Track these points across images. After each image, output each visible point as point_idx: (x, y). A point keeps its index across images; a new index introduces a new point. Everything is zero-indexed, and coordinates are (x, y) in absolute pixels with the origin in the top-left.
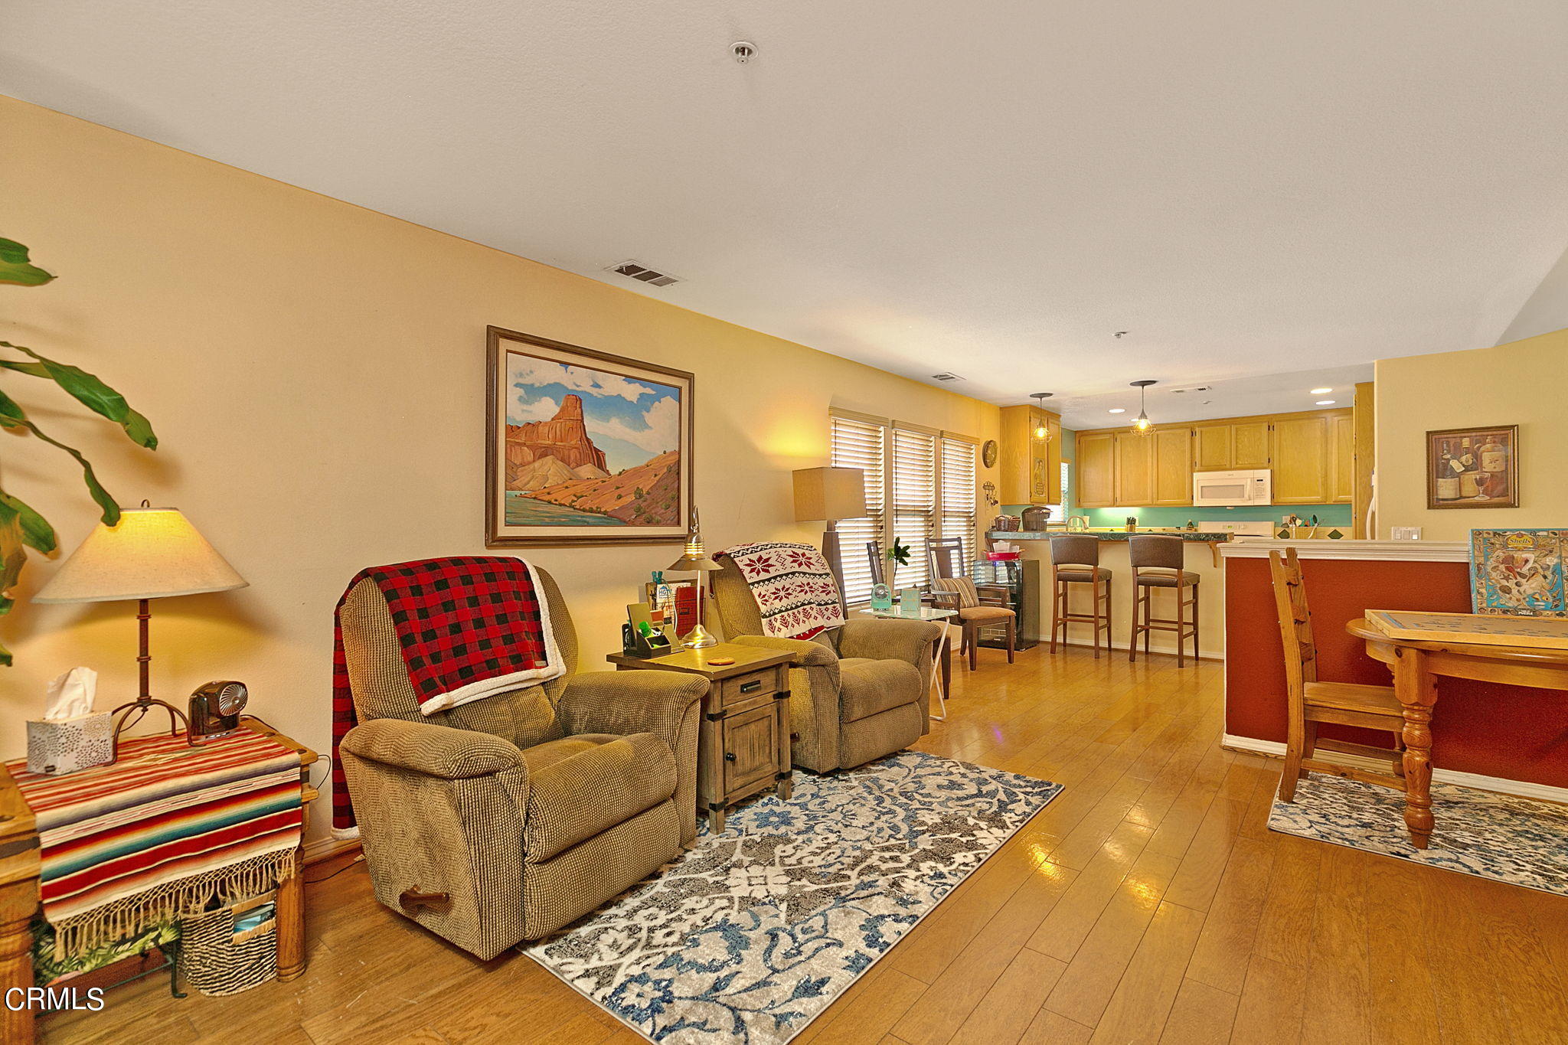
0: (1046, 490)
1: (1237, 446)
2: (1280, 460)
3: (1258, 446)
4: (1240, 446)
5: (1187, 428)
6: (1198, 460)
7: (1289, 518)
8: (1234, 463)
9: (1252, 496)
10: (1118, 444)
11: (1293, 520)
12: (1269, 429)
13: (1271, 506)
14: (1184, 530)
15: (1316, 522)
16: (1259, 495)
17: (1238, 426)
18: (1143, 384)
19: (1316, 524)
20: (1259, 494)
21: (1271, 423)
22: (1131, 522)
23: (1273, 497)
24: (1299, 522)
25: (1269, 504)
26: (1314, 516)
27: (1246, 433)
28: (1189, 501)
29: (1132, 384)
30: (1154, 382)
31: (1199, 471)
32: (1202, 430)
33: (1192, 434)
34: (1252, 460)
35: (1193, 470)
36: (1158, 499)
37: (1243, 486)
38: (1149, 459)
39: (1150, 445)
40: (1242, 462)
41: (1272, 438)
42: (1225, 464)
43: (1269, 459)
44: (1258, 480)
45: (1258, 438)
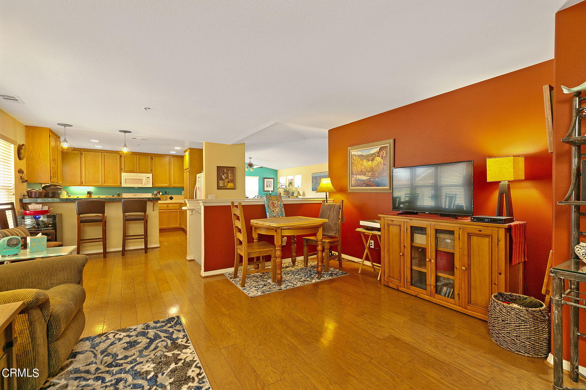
0: (57, 176)
2: (155, 171)
3: (147, 165)
4: (140, 164)
6: (123, 168)
8: (138, 170)
9: (145, 184)
10: (83, 156)
11: (159, 193)
12: (151, 159)
13: (152, 187)
14: (116, 196)
15: (166, 194)
16: (148, 183)
18: (125, 132)
21: (152, 156)
22: (89, 193)
23: (153, 184)
26: (166, 191)
27: (143, 159)
28: (119, 184)
29: (120, 131)
30: (130, 132)
31: (123, 172)
32: (125, 155)
33: (121, 156)
34: (145, 170)
35: (121, 172)
36: (105, 183)
37: (142, 179)
38: (100, 165)
39: (100, 159)
40: (141, 170)
41: (152, 162)
42: (134, 170)
43: (151, 170)
44: (148, 178)
45: (147, 161)
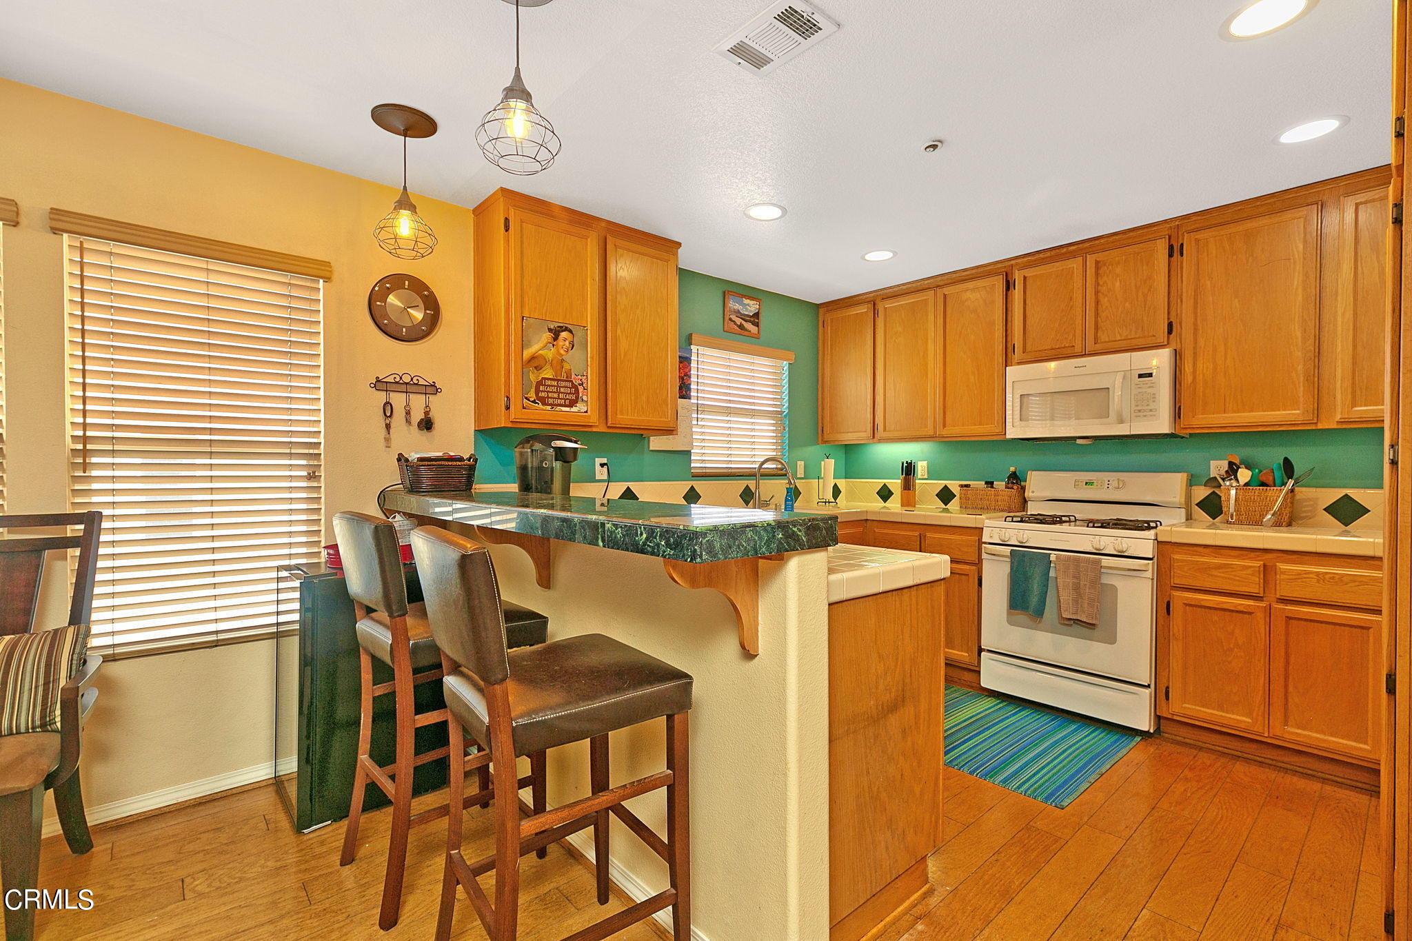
1: (1097, 302)
2: (1195, 324)
3: (1145, 296)
4: (1103, 302)
5: (998, 274)
6: (1017, 341)
7: (1224, 465)
8: (1090, 339)
9: (1126, 414)
10: (880, 320)
11: (1232, 470)
12: (1171, 255)
13: (1172, 436)
15: (1290, 476)
16: (1145, 411)
17: (1100, 256)
19: (1291, 482)
20: (1144, 408)
21: (1176, 238)
22: (907, 470)
23: (1177, 413)
24: (1244, 475)
25: (1167, 431)
26: (1286, 461)
27: (1118, 270)
28: (1000, 429)
31: (1018, 365)
32: (1026, 275)
33: (1009, 285)
34: (1131, 331)
35: (1009, 363)
36: (944, 426)
37: (1107, 390)
38: (931, 346)
39: (931, 317)
40: (1108, 336)
41: (1179, 275)
42: (1071, 345)
43: (1170, 325)
44: (1140, 376)
45: (1145, 278)
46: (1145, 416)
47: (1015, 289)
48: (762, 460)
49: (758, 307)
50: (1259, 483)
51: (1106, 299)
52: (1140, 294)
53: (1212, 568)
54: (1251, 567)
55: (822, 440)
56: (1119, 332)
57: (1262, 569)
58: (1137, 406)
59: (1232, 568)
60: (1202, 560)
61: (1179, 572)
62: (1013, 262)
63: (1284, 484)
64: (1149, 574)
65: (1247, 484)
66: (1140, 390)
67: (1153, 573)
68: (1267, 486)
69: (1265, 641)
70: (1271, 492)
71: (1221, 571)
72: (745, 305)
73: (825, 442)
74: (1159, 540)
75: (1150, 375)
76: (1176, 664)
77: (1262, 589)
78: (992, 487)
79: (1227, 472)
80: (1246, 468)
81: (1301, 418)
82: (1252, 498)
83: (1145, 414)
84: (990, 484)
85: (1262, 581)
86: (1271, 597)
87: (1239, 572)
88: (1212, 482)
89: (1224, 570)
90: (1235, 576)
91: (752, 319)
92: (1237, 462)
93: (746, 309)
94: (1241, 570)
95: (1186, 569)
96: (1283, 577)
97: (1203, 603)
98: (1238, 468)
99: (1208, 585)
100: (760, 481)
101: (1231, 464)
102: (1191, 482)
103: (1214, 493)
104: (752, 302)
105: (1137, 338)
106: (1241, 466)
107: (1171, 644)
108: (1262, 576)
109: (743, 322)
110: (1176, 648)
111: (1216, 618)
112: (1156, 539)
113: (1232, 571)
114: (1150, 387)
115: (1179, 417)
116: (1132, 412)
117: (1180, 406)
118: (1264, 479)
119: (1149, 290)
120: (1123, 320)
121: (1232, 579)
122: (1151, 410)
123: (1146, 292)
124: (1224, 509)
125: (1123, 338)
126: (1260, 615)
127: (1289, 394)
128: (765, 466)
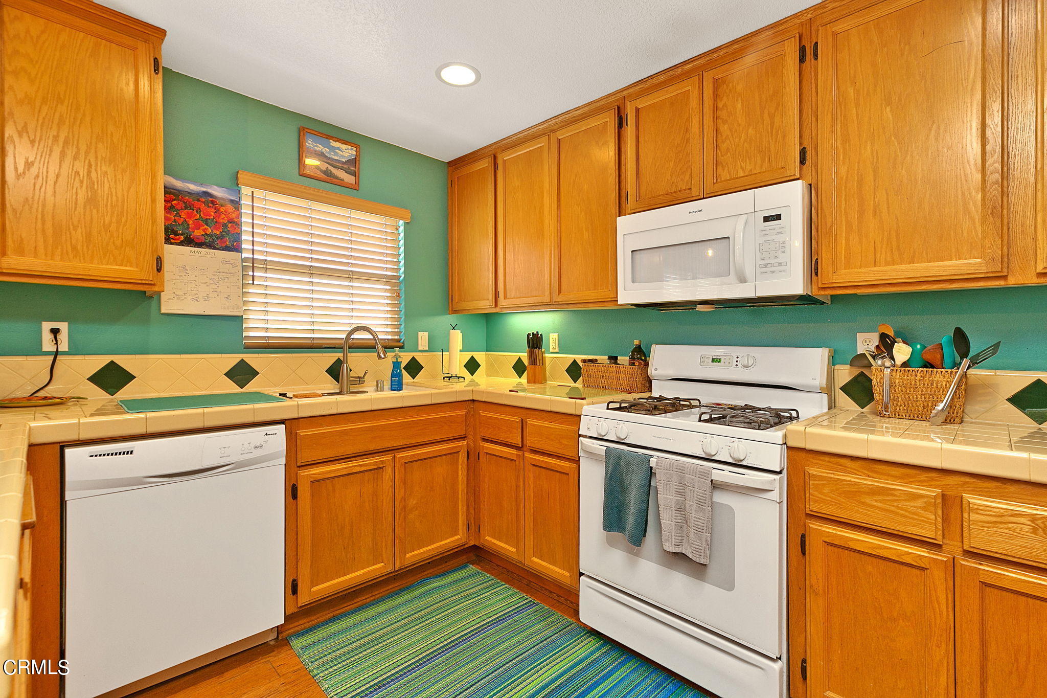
3: (772, 117)
4: (723, 130)
5: (609, 110)
6: (630, 187)
7: (875, 338)
8: (708, 178)
9: (749, 272)
10: (500, 175)
11: (886, 345)
15: (964, 355)
17: (719, 73)
19: (966, 362)
20: (771, 262)
24: (902, 352)
25: (800, 291)
26: (958, 333)
27: (740, 88)
32: (639, 107)
33: (621, 123)
34: (755, 165)
35: (623, 212)
36: (560, 292)
37: (728, 240)
38: (546, 200)
39: (546, 167)
40: (730, 174)
41: (813, 85)
42: (687, 187)
43: (803, 152)
44: (766, 219)
45: (771, 92)
46: (773, 272)
47: (627, 126)
48: (350, 329)
49: (355, 153)
50: (921, 364)
51: (726, 126)
52: (766, 115)
53: (864, 493)
54: (922, 496)
55: (452, 310)
56: (741, 167)
57: (939, 500)
58: (763, 259)
59: (895, 495)
60: (848, 479)
61: (816, 493)
62: (625, 93)
63: (956, 365)
64: (775, 495)
65: (905, 364)
66: (766, 238)
67: (781, 494)
68: (933, 367)
69: (948, 615)
70: (939, 376)
71: (876, 498)
72: (333, 149)
73: (455, 312)
74: (790, 444)
75: (778, 217)
76: (815, 629)
77: (940, 533)
78: (616, 363)
79: (877, 347)
80: (904, 342)
81: (984, 269)
82: (913, 383)
83: (771, 269)
84: (613, 359)
85: (940, 520)
86: (953, 547)
87: (904, 503)
88: (859, 360)
89: (881, 498)
90: (898, 507)
91: (346, 166)
92: (891, 334)
93: (336, 154)
94: (905, 500)
95: (826, 490)
96: (974, 517)
97: (852, 545)
98: (894, 342)
99: (858, 517)
100: (349, 354)
101: (883, 337)
102: (833, 360)
103: (862, 374)
104: (344, 147)
105: (763, 172)
106: (897, 340)
107: (808, 600)
108: (940, 512)
109: (330, 168)
110: (815, 607)
111: (870, 568)
112: (785, 444)
113: (895, 501)
114: (778, 233)
115: (817, 274)
116: (758, 266)
117: (817, 259)
118: (928, 357)
119: (777, 109)
120: (747, 152)
121: (893, 512)
122: (780, 264)
123: (773, 112)
124: (877, 397)
125: (746, 174)
126: (938, 576)
127: (965, 235)
128: (355, 336)
